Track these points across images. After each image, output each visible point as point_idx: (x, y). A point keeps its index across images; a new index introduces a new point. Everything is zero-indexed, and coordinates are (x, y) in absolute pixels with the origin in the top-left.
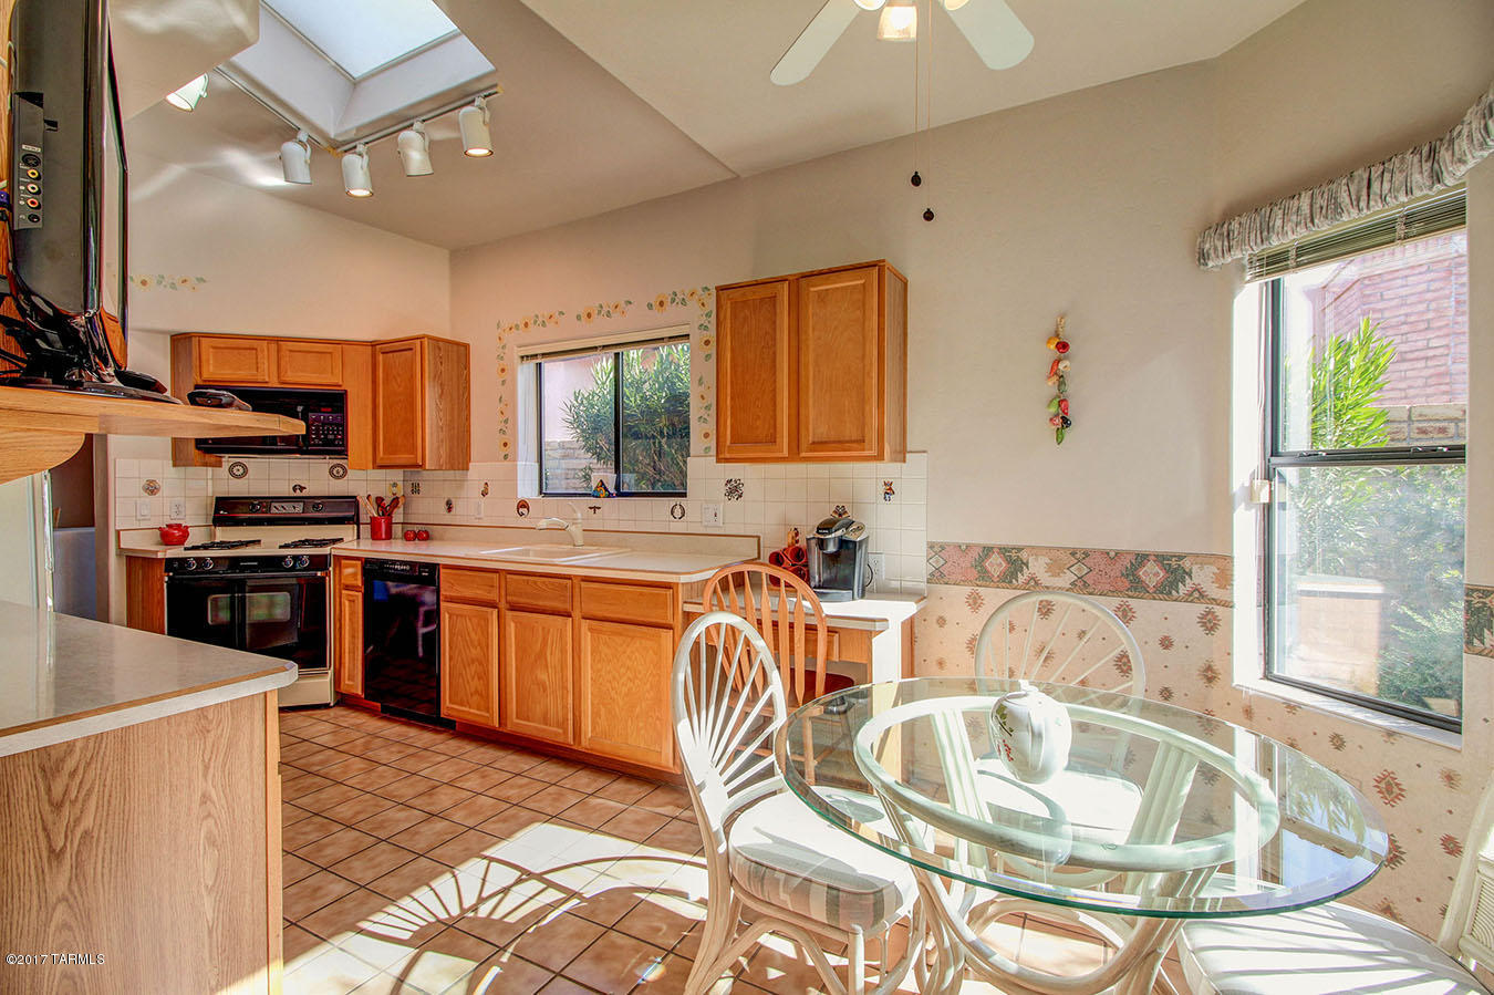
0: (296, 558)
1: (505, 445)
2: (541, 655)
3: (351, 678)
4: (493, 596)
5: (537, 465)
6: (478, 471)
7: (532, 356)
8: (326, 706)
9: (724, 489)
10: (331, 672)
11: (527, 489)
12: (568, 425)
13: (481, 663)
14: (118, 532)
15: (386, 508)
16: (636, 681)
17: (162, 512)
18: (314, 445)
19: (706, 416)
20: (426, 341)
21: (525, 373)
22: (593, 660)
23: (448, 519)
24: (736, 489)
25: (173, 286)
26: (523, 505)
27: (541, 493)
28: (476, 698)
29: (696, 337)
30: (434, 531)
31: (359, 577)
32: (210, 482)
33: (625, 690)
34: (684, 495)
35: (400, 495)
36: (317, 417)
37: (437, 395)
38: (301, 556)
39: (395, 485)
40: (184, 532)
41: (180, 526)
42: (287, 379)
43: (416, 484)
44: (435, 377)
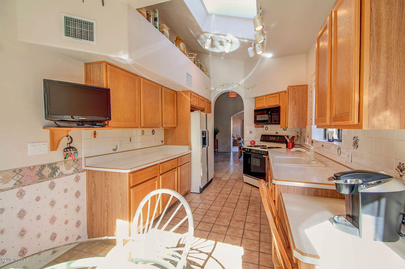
1: (311, 119)
6: (308, 128)
17: (253, 137)
18: (273, 122)
24: (356, 142)
25: (252, 88)
26: (312, 142)
32: (262, 131)
35: (299, 136)
36: (273, 114)
37: (293, 105)
38: (262, 151)
39: (298, 133)
40: (254, 143)
41: (253, 141)
42: (269, 105)
43: (301, 133)
44: (292, 99)
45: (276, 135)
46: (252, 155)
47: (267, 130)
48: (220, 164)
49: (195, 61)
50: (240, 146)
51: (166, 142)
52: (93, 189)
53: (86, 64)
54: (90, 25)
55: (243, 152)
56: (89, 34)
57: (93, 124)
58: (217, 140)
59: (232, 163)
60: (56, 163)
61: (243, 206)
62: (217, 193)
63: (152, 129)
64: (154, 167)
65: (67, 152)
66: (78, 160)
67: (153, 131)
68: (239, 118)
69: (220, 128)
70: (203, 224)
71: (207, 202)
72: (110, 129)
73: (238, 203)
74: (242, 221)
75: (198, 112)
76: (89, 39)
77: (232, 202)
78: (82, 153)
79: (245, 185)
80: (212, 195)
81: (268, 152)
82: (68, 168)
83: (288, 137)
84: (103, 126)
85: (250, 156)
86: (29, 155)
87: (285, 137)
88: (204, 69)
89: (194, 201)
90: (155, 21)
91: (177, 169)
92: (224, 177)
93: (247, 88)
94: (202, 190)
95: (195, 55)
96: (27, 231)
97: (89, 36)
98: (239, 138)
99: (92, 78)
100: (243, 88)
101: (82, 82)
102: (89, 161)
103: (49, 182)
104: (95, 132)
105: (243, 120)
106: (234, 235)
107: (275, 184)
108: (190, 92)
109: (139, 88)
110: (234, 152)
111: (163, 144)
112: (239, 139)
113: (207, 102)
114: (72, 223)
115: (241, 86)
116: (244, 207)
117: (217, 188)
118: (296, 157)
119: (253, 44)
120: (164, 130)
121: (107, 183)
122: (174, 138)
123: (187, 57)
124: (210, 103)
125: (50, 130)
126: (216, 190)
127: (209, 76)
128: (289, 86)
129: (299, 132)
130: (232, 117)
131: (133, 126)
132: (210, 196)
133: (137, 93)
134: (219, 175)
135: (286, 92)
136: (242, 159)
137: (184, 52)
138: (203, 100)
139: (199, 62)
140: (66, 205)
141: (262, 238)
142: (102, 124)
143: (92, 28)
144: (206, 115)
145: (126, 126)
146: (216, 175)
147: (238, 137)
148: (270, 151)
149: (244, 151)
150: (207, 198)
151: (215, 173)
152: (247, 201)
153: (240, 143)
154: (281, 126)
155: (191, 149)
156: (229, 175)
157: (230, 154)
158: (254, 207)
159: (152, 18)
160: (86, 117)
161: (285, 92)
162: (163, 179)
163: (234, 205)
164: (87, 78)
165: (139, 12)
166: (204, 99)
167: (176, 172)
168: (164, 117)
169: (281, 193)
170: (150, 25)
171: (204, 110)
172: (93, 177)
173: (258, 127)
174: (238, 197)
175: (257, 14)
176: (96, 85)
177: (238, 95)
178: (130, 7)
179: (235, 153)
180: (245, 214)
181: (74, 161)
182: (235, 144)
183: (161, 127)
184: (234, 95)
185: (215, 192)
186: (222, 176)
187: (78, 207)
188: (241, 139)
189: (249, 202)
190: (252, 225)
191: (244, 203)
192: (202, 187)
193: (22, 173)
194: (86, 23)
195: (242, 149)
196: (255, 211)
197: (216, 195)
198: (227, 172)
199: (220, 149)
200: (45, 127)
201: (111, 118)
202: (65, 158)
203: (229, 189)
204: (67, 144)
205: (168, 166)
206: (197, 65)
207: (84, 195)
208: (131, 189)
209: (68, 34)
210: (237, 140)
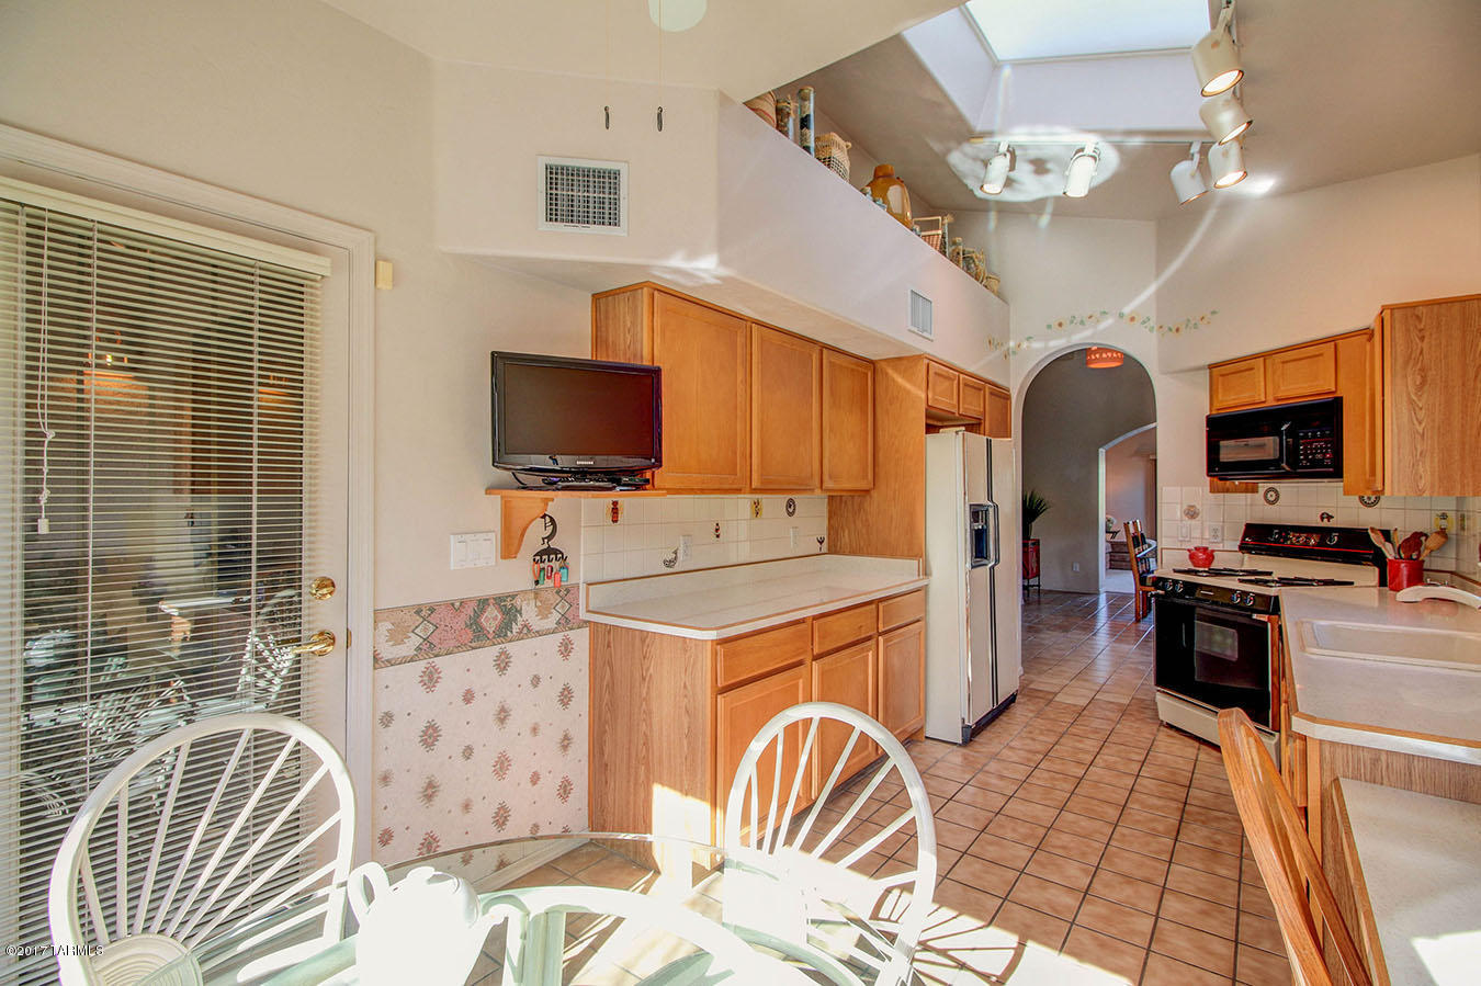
0: (1244, 595)
17: (1199, 535)
18: (1303, 467)
20: (1387, 313)
25: (1196, 326)
32: (1247, 509)
35: (1453, 529)
36: (1306, 434)
37: (1412, 389)
38: (1247, 593)
39: (1444, 517)
40: (1210, 556)
41: (1206, 549)
42: (1280, 395)
43: (1463, 518)
44: (1406, 363)
45: (1321, 524)
46: (1198, 610)
47: (1272, 503)
48: (1049, 638)
49: (943, 244)
50: (1142, 568)
51: (834, 544)
52: (607, 685)
53: (597, 297)
54: (608, 180)
55: (1157, 595)
56: (607, 206)
57: (613, 478)
58: (1038, 541)
59: (1102, 638)
60: (513, 596)
61: (1152, 820)
62: (1038, 752)
63: (785, 498)
64: (793, 629)
65: (542, 565)
66: (568, 591)
67: (790, 504)
68: (1137, 453)
69: (1045, 493)
70: (977, 866)
71: (994, 781)
72: (658, 495)
73: (1129, 805)
74: (1148, 881)
75: (957, 432)
76: (606, 221)
77: (1101, 796)
78: (581, 569)
79: (1163, 735)
80: (1015, 759)
81: (1277, 598)
82: (543, 613)
83: (1386, 535)
84: (638, 487)
85: (1187, 615)
86: (452, 568)
87: (1372, 535)
88: (982, 267)
89: (941, 773)
90: (802, 128)
91: (873, 642)
92: (1066, 694)
93: (1170, 329)
94: (972, 734)
95: (946, 221)
96: (441, 788)
97: (607, 211)
98: (1135, 538)
99: (610, 339)
100: (1151, 330)
101: (585, 353)
102: (598, 596)
103: (496, 650)
104: (615, 503)
105: (1156, 460)
106: (1113, 931)
107: (1304, 738)
108: (926, 361)
109: (748, 358)
110: (1110, 595)
111: (825, 549)
112: (1138, 540)
113: (991, 394)
114: (550, 784)
115: (1144, 322)
116: (1160, 828)
117: (1037, 731)
118: (1435, 627)
119: (1195, 149)
120: (826, 500)
121: (648, 669)
122: (864, 531)
123: (913, 234)
124: (1007, 398)
125: (502, 497)
126: (1033, 739)
127: (999, 295)
128: (1384, 308)
129: (1452, 515)
130: (1102, 452)
131: (727, 486)
132: (1004, 760)
133: (740, 377)
134: (1044, 683)
135: (1372, 335)
136: (1149, 625)
137: (901, 218)
138: (975, 388)
139: (961, 247)
140: (536, 724)
141: (1245, 971)
142: (637, 479)
143: (615, 189)
144: (989, 443)
145: (704, 486)
146: (1031, 682)
147: (1132, 530)
148: (1287, 596)
149: (1160, 592)
150: (993, 766)
151: (1025, 672)
152: (1174, 805)
153: (1141, 559)
154: (1344, 487)
155: (926, 572)
156: (1087, 685)
157: (1095, 604)
158: (1205, 832)
159: (794, 120)
160: (591, 459)
161: (1368, 333)
162: (823, 674)
163: (1113, 813)
164: (598, 340)
165: (753, 110)
166: (979, 385)
167: (870, 653)
168: (826, 454)
169: (1336, 780)
170: (788, 144)
171: (980, 424)
172: (609, 646)
173: (1228, 491)
174: (1129, 782)
175: (1214, 26)
176: (621, 359)
177: (1127, 359)
178: (724, 100)
179: (1116, 601)
180: (1166, 857)
181: (558, 593)
182: (1118, 560)
183: (818, 491)
184: (1113, 359)
185: (1026, 747)
186: (1056, 689)
187: (566, 735)
188: (1144, 542)
189: (1184, 810)
190: (1198, 904)
191: (1158, 809)
192: (971, 723)
193: (435, 618)
194: (600, 174)
195: (1149, 582)
196: (1214, 852)
197: (1029, 760)
198: (1082, 675)
199: (1051, 579)
200: (490, 490)
201: (661, 462)
202: (537, 582)
203: (1091, 745)
204: (543, 539)
205: (845, 629)
206: (954, 259)
207: (581, 701)
208: (719, 697)
209: (552, 215)
210: (1125, 545)
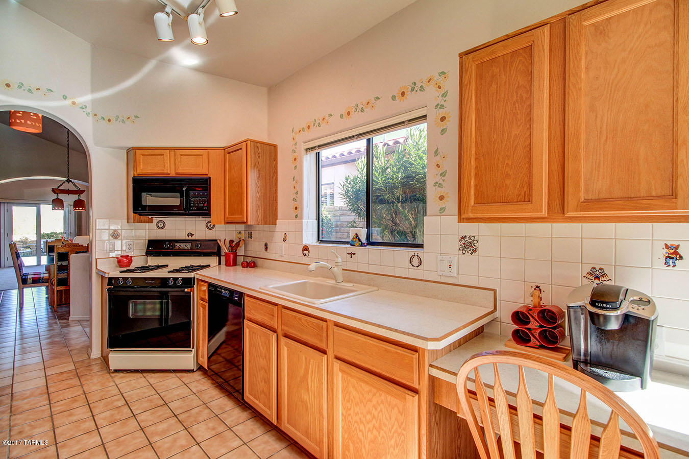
0: (175, 279)
1: (296, 208)
2: (305, 378)
3: (203, 357)
4: (275, 324)
5: (316, 222)
6: (282, 225)
7: (312, 148)
8: (192, 371)
9: (458, 245)
10: (194, 350)
11: (309, 237)
12: (342, 196)
13: (266, 372)
14: (96, 259)
15: (234, 246)
16: (382, 432)
17: (120, 248)
18: (193, 210)
19: (441, 182)
20: (249, 143)
21: (308, 161)
22: (344, 398)
23: (266, 255)
24: (471, 244)
25: (123, 121)
26: (306, 248)
27: (318, 239)
28: (263, 396)
29: (433, 115)
30: (259, 262)
31: (207, 294)
32: (147, 231)
33: (370, 436)
34: (421, 246)
35: (243, 238)
36: (194, 193)
37: (256, 178)
38: (177, 278)
39: (240, 233)
40: (130, 260)
41: (126, 256)
44: (255, 166)
45: (188, 238)
47: (161, 228)
87: (219, 243)
93: (103, 118)
100: (88, 114)
115: (82, 108)
129: (243, 232)
154: (208, 220)
